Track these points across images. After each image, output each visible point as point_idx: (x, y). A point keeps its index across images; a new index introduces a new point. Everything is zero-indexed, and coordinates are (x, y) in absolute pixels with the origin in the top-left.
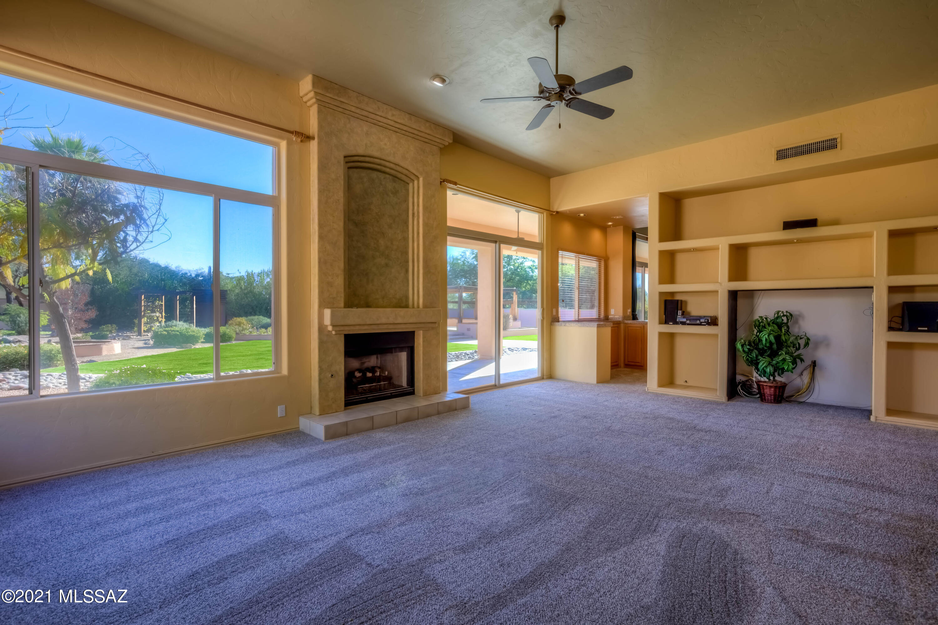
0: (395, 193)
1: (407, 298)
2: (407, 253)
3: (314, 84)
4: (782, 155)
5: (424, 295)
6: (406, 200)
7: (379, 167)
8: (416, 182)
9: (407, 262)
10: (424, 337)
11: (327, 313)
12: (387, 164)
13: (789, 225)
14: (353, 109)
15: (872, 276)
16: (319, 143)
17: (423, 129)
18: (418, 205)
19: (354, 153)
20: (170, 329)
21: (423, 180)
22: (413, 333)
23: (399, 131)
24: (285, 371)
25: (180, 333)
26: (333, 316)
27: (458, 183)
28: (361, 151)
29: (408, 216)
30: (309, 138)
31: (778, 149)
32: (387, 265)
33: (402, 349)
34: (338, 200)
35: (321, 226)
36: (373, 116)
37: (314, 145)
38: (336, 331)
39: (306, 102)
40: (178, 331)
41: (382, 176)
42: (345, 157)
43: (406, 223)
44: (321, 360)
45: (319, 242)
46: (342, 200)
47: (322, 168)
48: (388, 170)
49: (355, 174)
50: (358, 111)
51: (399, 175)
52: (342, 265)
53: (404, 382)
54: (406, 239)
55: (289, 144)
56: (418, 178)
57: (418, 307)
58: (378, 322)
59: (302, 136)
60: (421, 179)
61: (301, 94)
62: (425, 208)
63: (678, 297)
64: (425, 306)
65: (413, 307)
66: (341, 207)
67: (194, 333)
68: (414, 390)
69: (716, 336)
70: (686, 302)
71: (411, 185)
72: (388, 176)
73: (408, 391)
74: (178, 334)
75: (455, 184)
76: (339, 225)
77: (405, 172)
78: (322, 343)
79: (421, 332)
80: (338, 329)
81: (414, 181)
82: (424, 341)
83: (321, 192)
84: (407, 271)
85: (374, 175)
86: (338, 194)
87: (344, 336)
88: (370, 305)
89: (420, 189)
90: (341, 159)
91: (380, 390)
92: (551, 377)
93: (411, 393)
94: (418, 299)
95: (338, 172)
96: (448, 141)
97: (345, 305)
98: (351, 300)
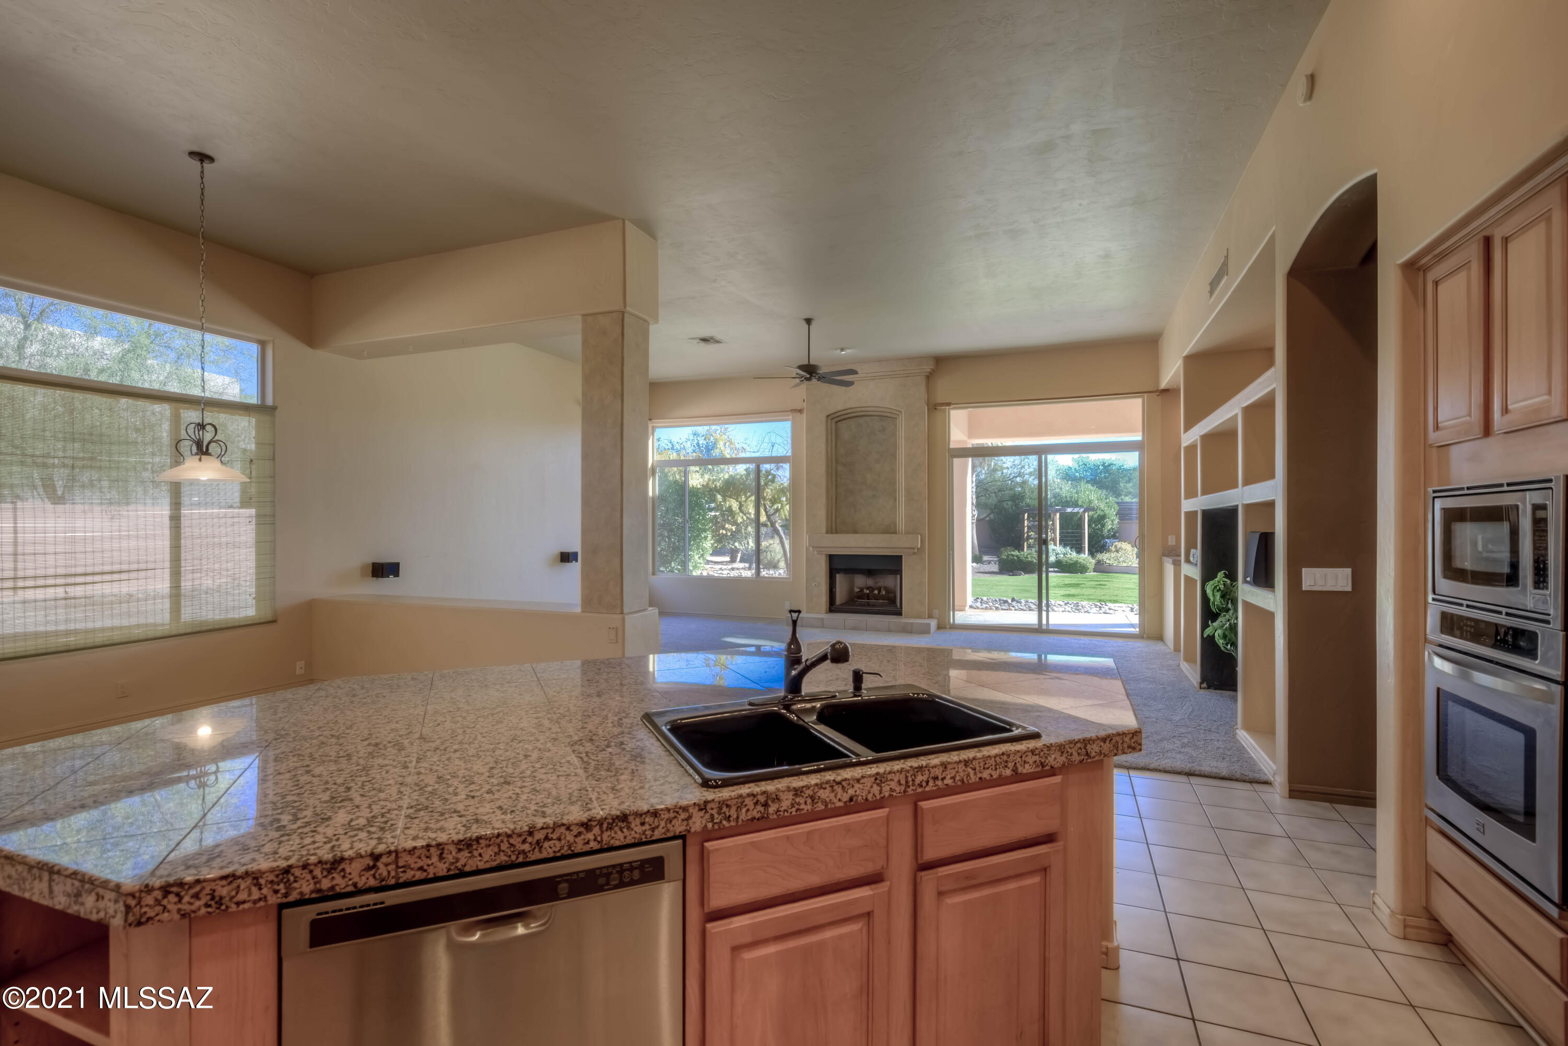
0: (884, 431)
1: (894, 525)
5: (906, 522)
6: (894, 434)
9: (896, 491)
10: (907, 563)
11: (812, 538)
16: (808, 414)
18: (901, 437)
19: (834, 411)
22: (900, 557)
23: (875, 378)
24: (791, 578)
27: (952, 402)
29: (896, 449)
30: (801, 411)
32: (874, 496)
33: (891, 572)
34: (821, 451)
35: (807, 473)
37: (803, 417)
38: (817, 551)
41: (868, 419)
42: (828, 416)
44: (807, 572)
45: (806, 485)
46: (824, 451)
47: (808, 430)
48: (872, 413)
49: (844, 425)
51: (886, 415)
52: (824, 501)
54: (894, 470)
55: (793, 418)
56: (901, 412)
57: (902, 533)
60: (904, 413)
62: (907, 439)
65: (899, 533)
66: (823, 456)
68: (902, 611)
71: (898, 419)
72: (875, 418)
76: (820, 471)
77: (890, 410)
78: (808, 560)
79: (905, 556)
80: (820, 550)
81: (899, 415)
82: (907, 566)
83: (807, 448)
85: (861, 421)
86: (821, 446)
87: (826, 555)
88: (855, 532)
89: (902, 422)
90: (824, 419)
91: (873, 606)
92: (1160, 638)
93: (899, 613)
94: (901, 525)
95: (821, 430)
96: (927, 368)
97: (827, 533)
98: (833, 529)
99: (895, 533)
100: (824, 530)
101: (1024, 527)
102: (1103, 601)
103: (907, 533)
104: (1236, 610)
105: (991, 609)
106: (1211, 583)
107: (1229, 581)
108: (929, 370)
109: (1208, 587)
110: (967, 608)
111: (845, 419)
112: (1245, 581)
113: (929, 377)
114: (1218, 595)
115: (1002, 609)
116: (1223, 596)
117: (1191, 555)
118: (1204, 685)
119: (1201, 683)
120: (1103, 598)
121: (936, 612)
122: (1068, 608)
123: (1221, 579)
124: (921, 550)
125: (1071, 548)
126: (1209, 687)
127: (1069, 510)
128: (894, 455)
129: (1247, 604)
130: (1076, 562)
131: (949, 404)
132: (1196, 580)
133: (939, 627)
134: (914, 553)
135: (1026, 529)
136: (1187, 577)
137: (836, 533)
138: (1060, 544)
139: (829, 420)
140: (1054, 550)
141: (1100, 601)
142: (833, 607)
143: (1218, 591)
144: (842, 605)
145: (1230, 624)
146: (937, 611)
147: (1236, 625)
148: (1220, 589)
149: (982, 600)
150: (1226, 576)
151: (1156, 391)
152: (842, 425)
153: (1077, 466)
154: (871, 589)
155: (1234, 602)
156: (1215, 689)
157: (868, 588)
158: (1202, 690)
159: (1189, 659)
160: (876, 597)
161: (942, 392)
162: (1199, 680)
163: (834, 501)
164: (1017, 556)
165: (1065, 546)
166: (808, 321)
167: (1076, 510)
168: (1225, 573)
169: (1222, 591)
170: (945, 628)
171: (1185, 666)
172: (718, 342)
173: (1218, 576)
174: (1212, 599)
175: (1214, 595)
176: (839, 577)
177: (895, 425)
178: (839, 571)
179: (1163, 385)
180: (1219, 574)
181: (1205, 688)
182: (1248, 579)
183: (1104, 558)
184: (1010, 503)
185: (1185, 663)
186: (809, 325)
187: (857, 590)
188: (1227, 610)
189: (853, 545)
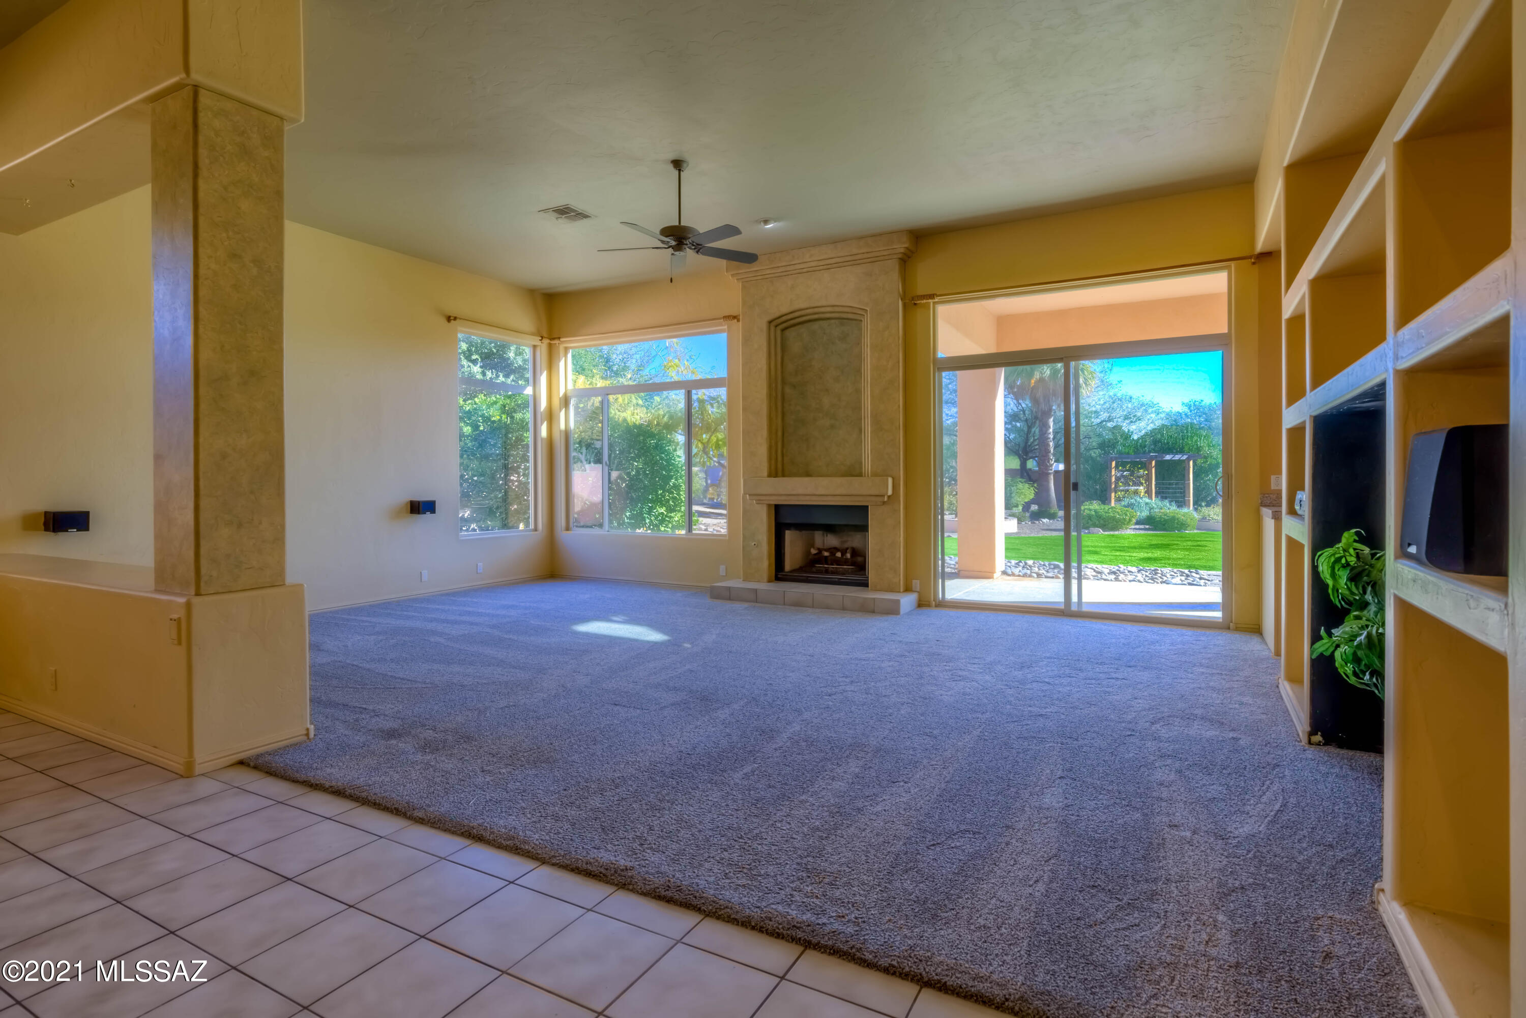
0: (844, 337)
1: (860, 464)
2: (859, 411)
5: (873, 460)
6: (859, 343)
7: (816, 316)
8: (866, 317)
9: (861, 419)
10: (875, 513)
12: (823, 310)
16: (743, 320)
17: (855, 251)
18: (867, 346)
19: (778, 314)
22: (866, 506)
24: (728, 536)
27: (937, 294)
28: (785, 309)
29: (861, 361)
30: (737, 317)
32: (832, 427)
36: (789, 268)
41: (824, 324)
42: (770, 322)
44: (744, 528)
48: (828, 315)
49: (793, 333)
50: (775, 271)
51: (847, 316)
52: (765, 434)
54: (859, 392)
55: (729, 328)
56: (866, 311)
57: (866, 475)
60: (870, 311)
62: (875, 347)
66: (764, 375)
68: (866, 581)
71: (862, 320)
72: (833, 321)
76: (762, 393)
78: (745, 511)
79: (875, 507)
80: (755, 498)
81: (864, 315)
82: (872, 520)
84: (861, 431)
85: (815, 326)
86: (761, 363)
87: (769, 506)
88: (808, 474)
89: (868, 325)
90: (764, 326)
91: (833, 573)
92: (1257, 630)
93: (865, 584)
94: (868, 465)
95: (761, 341)
96: (901, 246)
97: (770, 475)
98: (778, 470)
99: (860, 475)
100: (766, 474)
101: (1111, 477)
102: (1194, 567)
103: (875, 474)
104: (1381, 608)
105: (1030, 576)
106: (1328, 551)
107: (1367, 550)
108: (902, 250)
109: (1322, 559)
110: (998, 574)
111: (794, 325)
112: (1403, 554)
113: (906, 261)
114: (1343, 576)
115: (1046, 577)
116: (1354, 578)
117: (1297, 502)
118: (1318, 738)
119: (1312, 733)
120: (1197, 563)
121: (916, 584)
122: (1140, 577)
123: (1349, 545)
124: (893, 498)
125: (1170, 502)
126: (1327, 742)
127: (1168, 457)
128: (858, 371)
129: (1405, 608)
130: (1173, 518)
131: (932, 296)
132: (1302, 546)
133: (922, 604)
134: (884, 503)
135: (1113, 479)
136: (1290, 540)
137: (783, 476)
138: (1156, 496)
139: (773, 328)
140: (1147, 504)
141: (1189, 567)
142: (779, 574)
143: (1344, 567)
144: (791, 571)
145: (1369, 636)
146: (918, 582)
147: (1381, 636)
148: (1348, 564)
149: (1026, 563)
150: (1361, 540)
151: (1250, 257)
152: (791, 333)
153: (1186, 410)
154: (833, 550)
155: (1377, 587)
156: (1341, 746)
157: (826, 550)
158: (1313, 748)
159: (1294, 679)
160: (838, 562)
161: (923, 280)
162: (1308, 729)
163: (780, 434)
164: (1095, 511)
165: (1164, 498)
166: (678, 164)
167: (1177, 457)
168: (1357, 533)
169: (1353, 569)
170: (929, 605)
171: (1286, 688)
172: (586, 217)
173: (1344, 540)
174: (1330, 582)
175: (1333, 575)
176: (789, 536)
177: (860, 330)
178: (790, 526)
179: (1260, 246)
180: (1346, 534)
181: (1318, 744)
182: (1413, 549)
183: (1212, 513)
184: (1098, 451)
185: (1287, 684)
186: (680, 170)
187: (813, 551)
188: (1364, 605)
189: (800, 491)
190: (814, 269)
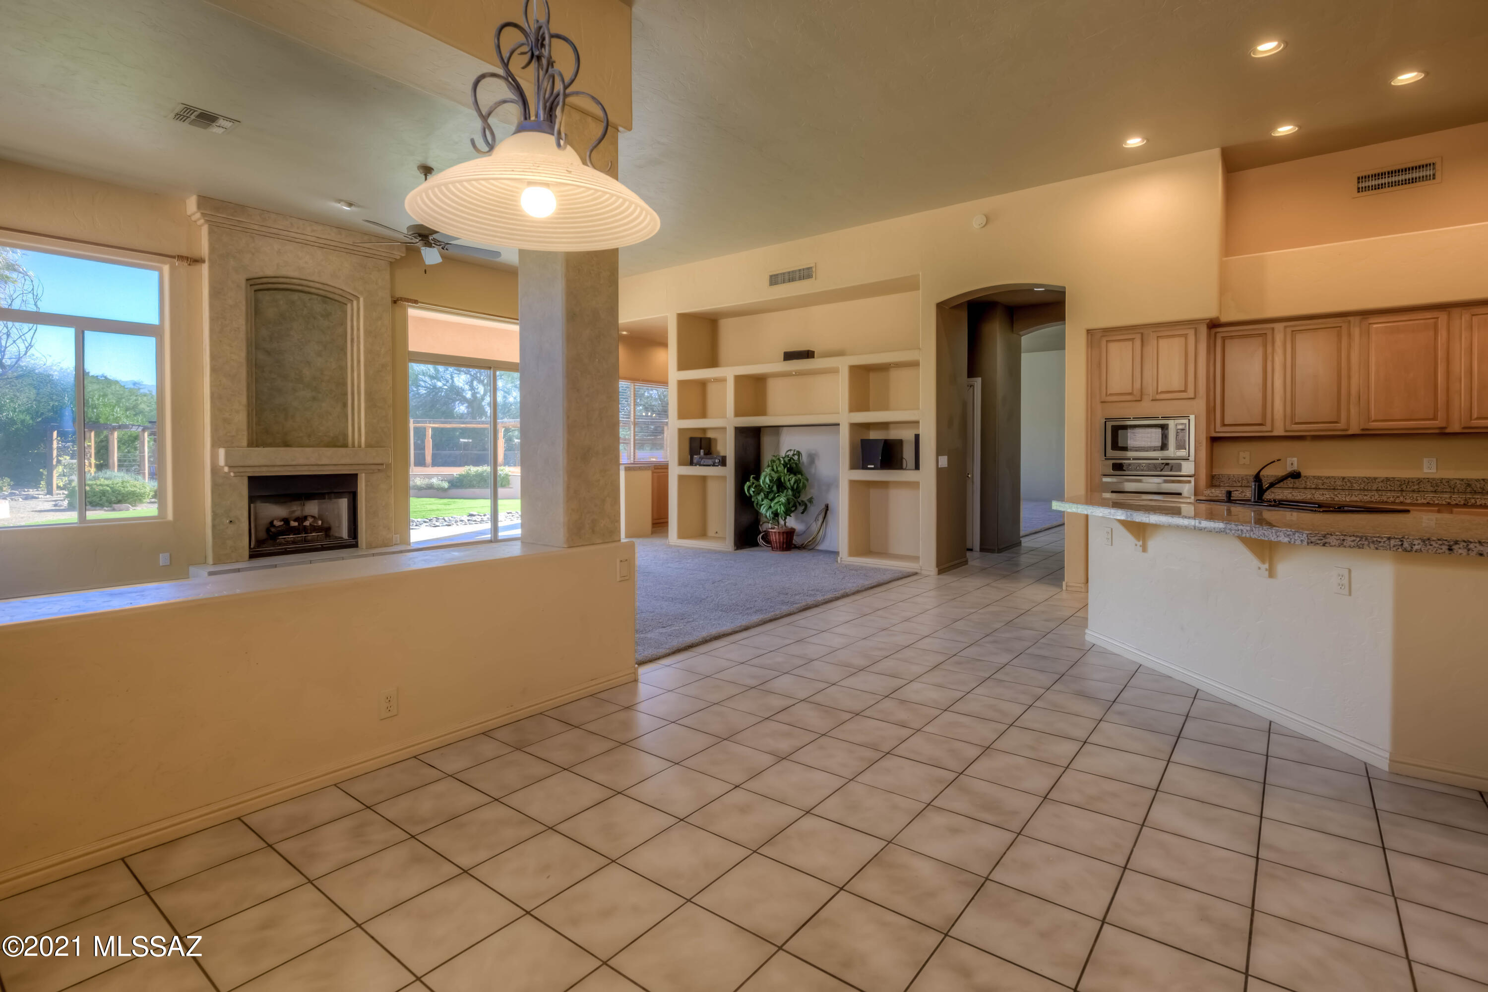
0: (327, 315)
1: (345, 436)
2: (345, 384)
3: (200, 206)
4: (775, 280)
5: (366, 433)
6: (343, 323)
7: (300, 288)
8: (355, 303)
9: (346, 394)
10: (367, 481)
11: (222, 452)
12: (311, 284)
13: (789, 356)
14: (256, 227)
15: (839, 413)
16: (211, 268)
18: (358, 329)
19: (261, 274)
20: (94, 482)
21: (364, 301)
22: (356, 475)
23: (326, 246)
24: (170, 516)
25: (111, 488)
26: (227, 455)
27: (419, 300)
28: (269, 272)
29: (346, 341)
30: (196, 261)
31: (771, 274)
32: (314, 399)
33: (339, 495)
34: (238, 328)
35: (213, 357)
37: (205, 268)
38: (234, 472)
39: (195, 222)
40: (107, 486)
41: (306, 297)
42: (247, 280)
43: (343, 349)
44: (214, 505)
45: (211, 375)
46: (243, 328)
47: (215, 293)
48: (313, 290)
49: (266, 297)
50: (263, 229)
51: (331, 296)
52: (244, 400)
53: (345, 534)
54: (343, 369)
55: (173, 269)
56: (358, 298)
57: (360, 446)
58: (294, 463)
59: (188, 260)
60: (361, 300)
61: (189, 213)
62: (368, 333)
63: (710, 435)
64: (368, 445)
65: (354, 446)
66: (242, 335)
67: (135, 489)
68: (357, 542)
69: (724, 478)
70: (715, 440)
71: (349, 306)
72: (314, 297)
73: (348, 543)
74: (108, 491)
75: (416, 302)
76: (238, 355)
77: (340, 292)
78: (215, 486)
79: (364, 474)
80: (236, 470)
81: (352, 301)
82: (366, 486)
83: (212, 320)
84: (345, 405)
85: (295, 297)
86: (238, 322)
87: (249, 477)
88: (286, 444)
89: (353, 310)
90: (242, 285)
93: (353, 546)
94: (359, 437)
95: (237, 298)
97: (250, 446)
98: (259, 440)
99: (345, 445)
100: (245, 443)
111: (273, 290)
113: (392, 265)
124: (389, 466)
134: (375, 471)
137: (262, 446)
139: (249, 287)
142: (257, 549)
152: (264, 296)
161: (407, 285)
177: (345, 312)
189: (302, 461)
190: (308, 243)
